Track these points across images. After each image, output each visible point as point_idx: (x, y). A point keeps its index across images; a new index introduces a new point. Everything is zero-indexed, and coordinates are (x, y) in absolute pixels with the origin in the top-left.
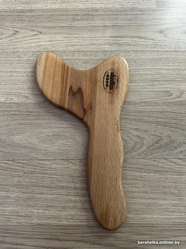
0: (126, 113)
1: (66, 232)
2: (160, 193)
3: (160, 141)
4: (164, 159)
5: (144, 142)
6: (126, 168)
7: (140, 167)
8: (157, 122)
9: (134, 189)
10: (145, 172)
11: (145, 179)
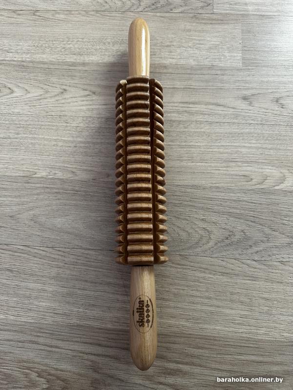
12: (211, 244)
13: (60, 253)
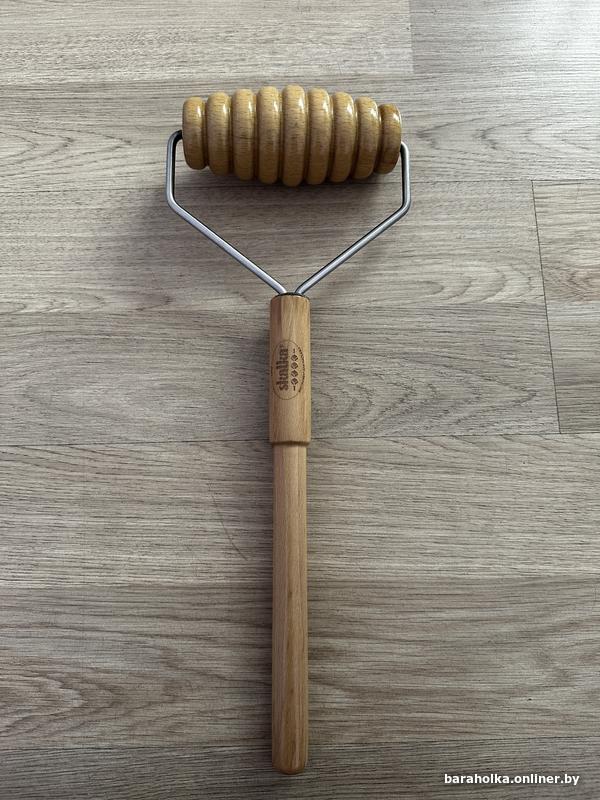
0: (334, 335)
1: (193, 601)
2: (407, 513)
3: (411, 397)
4: (418, 437)
5: (374, 400)
6: (330, 459)
7: (361, 455)
8: (405, 353)
9: (348, 504)
10: (374, 467)
11: (373, 482)
12: (373, 413)
13: (86, 454)
